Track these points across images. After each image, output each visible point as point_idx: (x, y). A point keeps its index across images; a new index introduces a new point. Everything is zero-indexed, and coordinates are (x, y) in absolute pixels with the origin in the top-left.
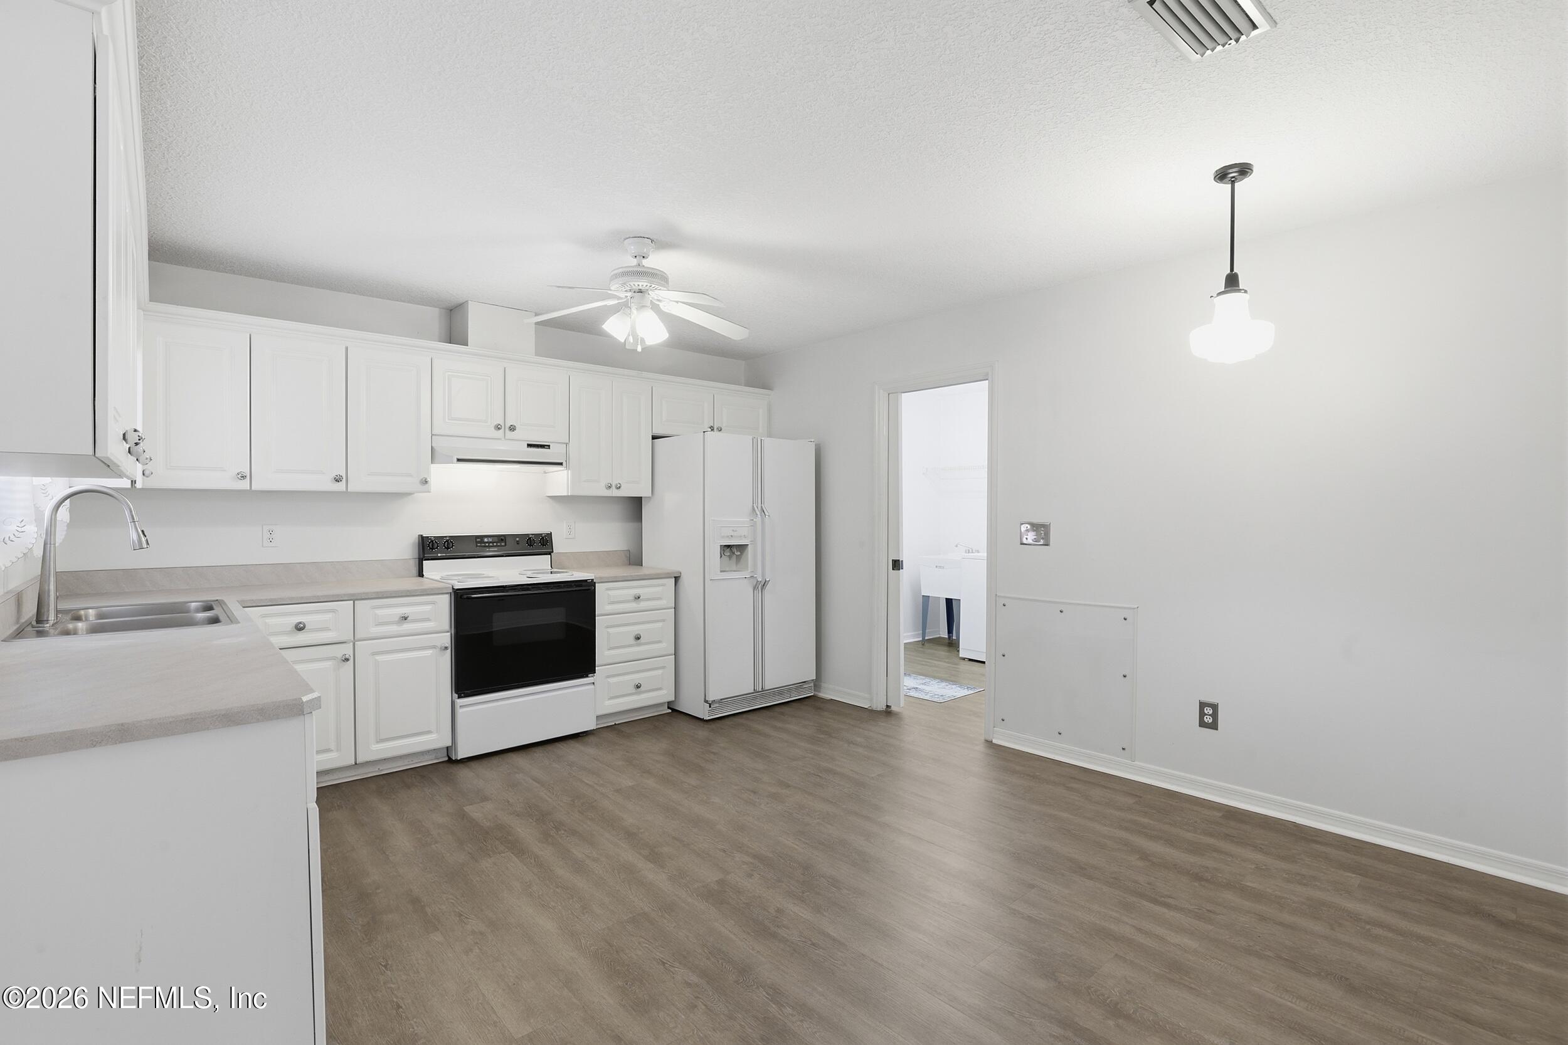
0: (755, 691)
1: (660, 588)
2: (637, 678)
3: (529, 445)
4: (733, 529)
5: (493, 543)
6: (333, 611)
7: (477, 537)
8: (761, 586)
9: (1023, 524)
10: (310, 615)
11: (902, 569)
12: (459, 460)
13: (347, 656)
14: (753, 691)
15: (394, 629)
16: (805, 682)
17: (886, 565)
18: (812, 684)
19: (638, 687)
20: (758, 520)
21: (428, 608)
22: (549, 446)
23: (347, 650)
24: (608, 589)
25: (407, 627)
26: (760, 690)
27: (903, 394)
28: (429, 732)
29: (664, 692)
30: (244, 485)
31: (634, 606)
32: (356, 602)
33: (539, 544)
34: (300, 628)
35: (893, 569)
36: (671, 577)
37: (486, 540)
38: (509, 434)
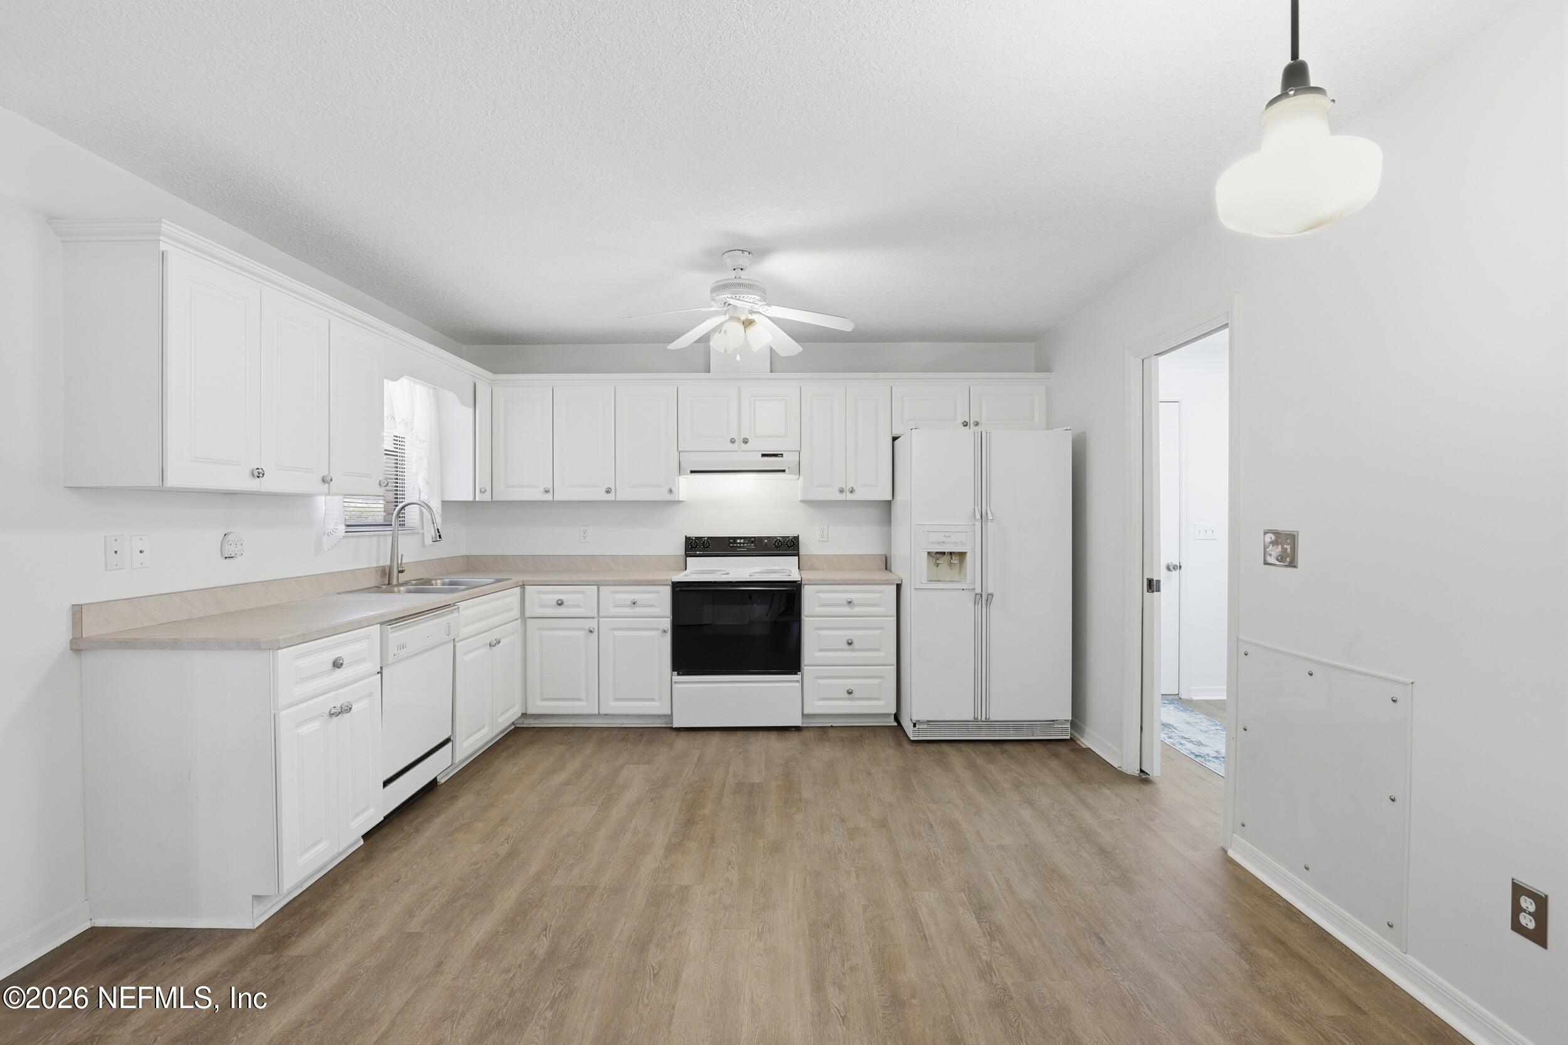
0: (976, 720)
1: (877, 595)
2: (850, 683)
3: (763, 455)
4: (945, 534)
5: (743, 543)
6: (583, 593)
7: (730, 538)
8: (983, 599)
9: (1268, 533)
10: (569, 594)
11: (1159, 591)
12: (692, 472)
13: (592, 629)
14: (972, 719)
15: (627, 611)
16: (1053, 721)
17: (1137, 586)
18: (1068, 726)
19: (850, 693)
20: (978, 524)
21: (654, 596)
22: (782, 454)
23: (593, 624)
24: (818, 592)
25: (637, 610)
26: (983, 719)
27: (1161, 358)
28: (653, 700)
29: (882, 703)
30: (549, 497)
31: (847, 610)
32: (601, 587)
33: (788, 546)
34: (560, 603)
35: (1148, 591)
36: (893, 584)
37: (738, 541)
38: (743, 446)
